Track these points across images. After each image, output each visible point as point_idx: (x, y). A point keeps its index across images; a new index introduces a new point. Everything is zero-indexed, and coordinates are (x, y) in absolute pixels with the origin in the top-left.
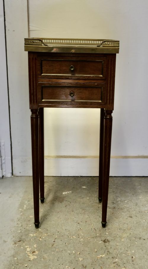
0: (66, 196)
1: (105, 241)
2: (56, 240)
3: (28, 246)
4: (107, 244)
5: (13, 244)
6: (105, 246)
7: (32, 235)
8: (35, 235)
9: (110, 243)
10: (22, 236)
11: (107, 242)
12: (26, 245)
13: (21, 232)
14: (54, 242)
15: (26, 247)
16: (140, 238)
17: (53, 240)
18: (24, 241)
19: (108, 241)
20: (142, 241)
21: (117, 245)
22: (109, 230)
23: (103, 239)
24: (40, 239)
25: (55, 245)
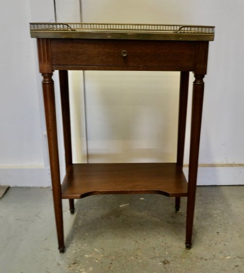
0: (124, 209)
1: (164, 263)
2: (113, 262)
3: (83, 270)
4: (167, 265)
5: (68, 267)
6: (165, 269)
7: (87, 256)
8: (90, 256)
9: (171, 265)
10: (76, 257)
11: (166, 264)
12: (81, 268)
13: (76, 253)
14: (111, 264)
15: (81, 270)
16: (202, 258)
17: (110, 262)
18: (79, 264)
19: (168, 262)
20: (203, 261)
21: (178, 267)
22: (169, 249)
23: (163, 259)
24: (96, 261)
25: (112, 268)
